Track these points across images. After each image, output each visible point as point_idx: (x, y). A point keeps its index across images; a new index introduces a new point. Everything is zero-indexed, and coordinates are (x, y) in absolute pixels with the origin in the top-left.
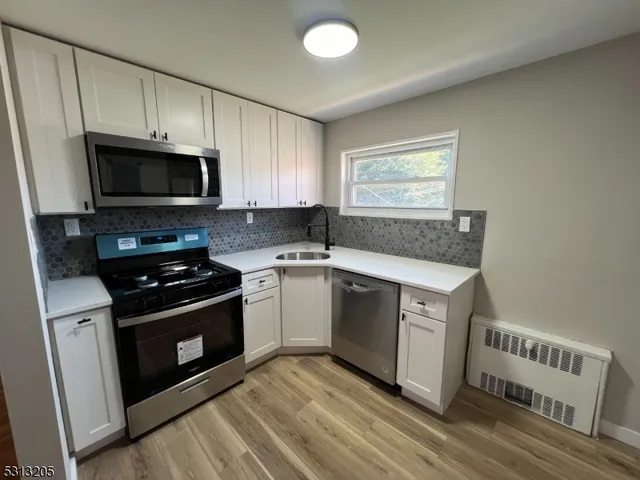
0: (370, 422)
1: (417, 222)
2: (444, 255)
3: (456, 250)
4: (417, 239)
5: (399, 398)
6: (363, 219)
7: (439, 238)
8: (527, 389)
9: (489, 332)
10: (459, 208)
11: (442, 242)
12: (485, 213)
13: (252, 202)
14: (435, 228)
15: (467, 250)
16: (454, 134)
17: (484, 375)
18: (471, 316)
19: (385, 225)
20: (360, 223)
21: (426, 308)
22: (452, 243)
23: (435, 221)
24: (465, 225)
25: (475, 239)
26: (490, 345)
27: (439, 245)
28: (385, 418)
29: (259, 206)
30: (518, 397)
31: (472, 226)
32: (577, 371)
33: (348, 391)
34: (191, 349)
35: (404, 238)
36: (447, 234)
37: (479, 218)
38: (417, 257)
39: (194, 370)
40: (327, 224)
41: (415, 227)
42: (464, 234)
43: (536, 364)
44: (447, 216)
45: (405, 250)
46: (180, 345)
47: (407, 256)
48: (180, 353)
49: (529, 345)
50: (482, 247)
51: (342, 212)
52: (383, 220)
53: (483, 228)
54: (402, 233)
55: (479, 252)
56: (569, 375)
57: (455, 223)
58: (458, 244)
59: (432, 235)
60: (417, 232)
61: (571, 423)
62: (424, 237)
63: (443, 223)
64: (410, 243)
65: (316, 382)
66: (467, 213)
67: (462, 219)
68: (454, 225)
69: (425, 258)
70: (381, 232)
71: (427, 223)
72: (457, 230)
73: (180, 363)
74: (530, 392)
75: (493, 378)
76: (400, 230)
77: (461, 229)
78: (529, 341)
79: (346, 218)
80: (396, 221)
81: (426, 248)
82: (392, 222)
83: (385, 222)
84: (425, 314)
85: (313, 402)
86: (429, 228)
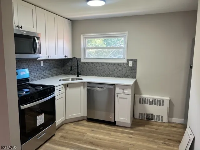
0: (110, 134)
1: (115, 64)
2: (124, 75)
3: (128, 73)
4: (115, 70)
5: (116, 126)
6: (92, 63)
7: (123, 69)
8: (151, 115)
9: (140, 99)
10: (128, 58)
11: (123, 70)
12: (137, 60)
13: (50, 56)
14: (121, 66)
15: (132, 72)
16: (126, 33)
17: (140, 114)
18: (134, 95)
19: (102, 65)
20: (92, 65)
21: (124, 91)
22: (127, 71)
23: (121, 63)
24: (131, 64)
25: (134, 69)
26: (141, 103)
27: (123, 72)
28: (114, 132)
29: (52, 58)
30: (149, 118)
31: (133, 64)
32: (163, 105)
33: (98, 128)
34: (41, 119)
35: (110, 70)
36: (125, 67)
37: (135, 62)
38: (115, 77)
39: (41, 129)
40: (78, 66)
41: (114, 66)
42: (131, 67)
43: (153, 106)
44: (125, 61)
45: (110, 75)
46: (38, 117)
47: (111, 77)
48: (38, 121)
49: (151, 100)
50: (136, 71)
51: (82, 61)
52: (101, 63)
53: (136, 65)
54: (109, 68)
55: (136, 73)
56: (161, 106)
57: (128, 64)
58: (129, 71)
59: (120, 68)
60: (115, 67)
61: (162, 121)
62: (117, 69)
63: (124, 64)
64: (112, 71)
65: (85, 128)
66: (131, 60)
67: (130, 62)
68: (127, 64)
69: (118, 77)
70: (101, 68)
71: (118, 64)
72: (128, 66)
73: (37, 126)
74: (152, 115)
75: (142, 114)
76: (108, 67)
77: (130, 66)
78: (151, 99)
79: (84, 63)
80: (106, 63)
81: (118, 73)
82: (105, 64)
83: (102, 64)
84: (124, 93)
85: (88, 134)
86: (119, 66)
